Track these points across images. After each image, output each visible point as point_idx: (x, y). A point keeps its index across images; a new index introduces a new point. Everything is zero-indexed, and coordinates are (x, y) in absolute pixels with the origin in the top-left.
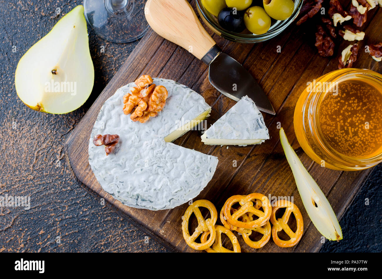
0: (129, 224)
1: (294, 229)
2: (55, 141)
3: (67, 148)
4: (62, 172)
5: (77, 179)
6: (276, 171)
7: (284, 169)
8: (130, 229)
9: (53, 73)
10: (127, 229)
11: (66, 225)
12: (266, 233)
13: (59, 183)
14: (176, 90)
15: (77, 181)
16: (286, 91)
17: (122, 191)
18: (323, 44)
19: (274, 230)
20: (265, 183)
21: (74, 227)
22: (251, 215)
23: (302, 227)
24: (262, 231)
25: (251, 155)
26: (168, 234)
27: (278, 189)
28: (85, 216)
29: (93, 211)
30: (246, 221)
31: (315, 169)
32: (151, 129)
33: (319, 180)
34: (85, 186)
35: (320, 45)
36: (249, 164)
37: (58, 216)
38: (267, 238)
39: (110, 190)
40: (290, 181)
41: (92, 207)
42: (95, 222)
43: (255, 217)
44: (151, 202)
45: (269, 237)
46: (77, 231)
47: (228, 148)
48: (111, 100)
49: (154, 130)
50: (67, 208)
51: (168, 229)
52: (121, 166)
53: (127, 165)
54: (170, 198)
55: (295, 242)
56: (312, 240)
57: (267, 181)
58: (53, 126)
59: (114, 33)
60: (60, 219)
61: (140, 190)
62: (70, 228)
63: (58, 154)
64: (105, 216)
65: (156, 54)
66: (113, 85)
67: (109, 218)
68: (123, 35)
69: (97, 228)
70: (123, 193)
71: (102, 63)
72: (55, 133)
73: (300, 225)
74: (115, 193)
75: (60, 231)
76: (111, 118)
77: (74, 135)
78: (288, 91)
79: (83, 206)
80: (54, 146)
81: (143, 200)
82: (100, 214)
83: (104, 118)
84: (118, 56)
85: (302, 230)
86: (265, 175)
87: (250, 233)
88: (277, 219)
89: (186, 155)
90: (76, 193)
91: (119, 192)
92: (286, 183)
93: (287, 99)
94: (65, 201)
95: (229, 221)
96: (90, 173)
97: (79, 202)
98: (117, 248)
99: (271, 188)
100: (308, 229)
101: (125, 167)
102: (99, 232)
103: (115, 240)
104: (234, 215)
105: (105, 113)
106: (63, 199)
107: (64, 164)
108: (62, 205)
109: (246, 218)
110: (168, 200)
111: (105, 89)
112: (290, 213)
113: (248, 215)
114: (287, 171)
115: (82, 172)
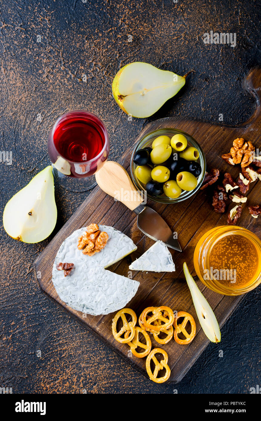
0: (75, 321)
1: (189, 332)
2: (26, 259)
3: (36, 266)
4: (29, 282)
5: (41, 289)
6: (180, 291)
7: (185, 290)
8: (75, 324)
9: (29, 214)
10: (73, 324)
11: (30, 319)
12: (170, 334)
13: (27, 289)
14: (114, 234)
15: (41, 290)
16: (190, 235)
17: (73, 302)
18: (218, 204)
19: (175, 332)
20: (171, 299)
21: (36, 321)
22: (160, 321)
23: (195, 331)
24: (167, 333)
25: (163, 279)
26: (102, 331)
27: (180, 303)
28: (44, 314)
29: (50, 311)
30: (156, 325)
31: (206, 291)
32: (96, 261)
33: (209, 298)
34: (46, 294)
35: (216, 205)
36: (161, 285)
37: (25, 313)
38: (170, 337)
39: (66, 300)
40: (189, 298)
41: (49, 307)
42: (51, 318)
43: (163, 323)
44: (92, 310)
45: (172, 337)
46: (38, 324)
47: (147, 273)
48: (70, 238)
49: (97, 261)
50: (31, 308)
51: (102, 327)
52: (74, 284)
53: (78, 284)
54: (105, 308)
55: (189, 341)
56: (201, 340)
57: (173, 297)
58: (25, 249)
59: (72, 185)
60: (26, 315)
61: (86, 301)
62: (33, 322)
63: (27, 269)
64: (58, 314)
65: (101, 204)
66: (70, 224)
67: (61, 316)
68: (78, 186)
69: (52, 322)
70: (74, 303)
71: (62, 205)
72: (26, 254)
73: (194, 330)
74: (69, 302)
75: (26, 323)
76: (69, 251)
77: (41, 258)
78: (192, 235)
79: (42, 307)
80: (25, 263)
81: (87, 308)
82: (55, 313)
83: (64, 251)
84: (74, 201)
85: (195, 333)
86: (171, 293)
87: (159, 333)
88: (178, 324)
89: (118, 279)
90: (38, 297)
91: (71, 302)
92: (186, 299)
93: (191, 241)
94: (30, 302)
95: (145, 324)
96: (50, 285)
97: (40, 303)
98: (65, 337)
99: (175, 302)
100: (199, 332)
101: (76, 285)
102: (53, 325)
103: (64, 332)
104: (148, 320)
105: (65, 247)
106: (29, 301)
107: (32, 276)
108: (29, 305)
109: (156, 323)
110: (104, 309)
111: (64, 226)
112: (187, 321)
113: (158, 321)
114: (188, 291)
115: (45, 284)
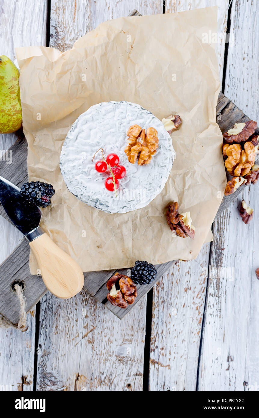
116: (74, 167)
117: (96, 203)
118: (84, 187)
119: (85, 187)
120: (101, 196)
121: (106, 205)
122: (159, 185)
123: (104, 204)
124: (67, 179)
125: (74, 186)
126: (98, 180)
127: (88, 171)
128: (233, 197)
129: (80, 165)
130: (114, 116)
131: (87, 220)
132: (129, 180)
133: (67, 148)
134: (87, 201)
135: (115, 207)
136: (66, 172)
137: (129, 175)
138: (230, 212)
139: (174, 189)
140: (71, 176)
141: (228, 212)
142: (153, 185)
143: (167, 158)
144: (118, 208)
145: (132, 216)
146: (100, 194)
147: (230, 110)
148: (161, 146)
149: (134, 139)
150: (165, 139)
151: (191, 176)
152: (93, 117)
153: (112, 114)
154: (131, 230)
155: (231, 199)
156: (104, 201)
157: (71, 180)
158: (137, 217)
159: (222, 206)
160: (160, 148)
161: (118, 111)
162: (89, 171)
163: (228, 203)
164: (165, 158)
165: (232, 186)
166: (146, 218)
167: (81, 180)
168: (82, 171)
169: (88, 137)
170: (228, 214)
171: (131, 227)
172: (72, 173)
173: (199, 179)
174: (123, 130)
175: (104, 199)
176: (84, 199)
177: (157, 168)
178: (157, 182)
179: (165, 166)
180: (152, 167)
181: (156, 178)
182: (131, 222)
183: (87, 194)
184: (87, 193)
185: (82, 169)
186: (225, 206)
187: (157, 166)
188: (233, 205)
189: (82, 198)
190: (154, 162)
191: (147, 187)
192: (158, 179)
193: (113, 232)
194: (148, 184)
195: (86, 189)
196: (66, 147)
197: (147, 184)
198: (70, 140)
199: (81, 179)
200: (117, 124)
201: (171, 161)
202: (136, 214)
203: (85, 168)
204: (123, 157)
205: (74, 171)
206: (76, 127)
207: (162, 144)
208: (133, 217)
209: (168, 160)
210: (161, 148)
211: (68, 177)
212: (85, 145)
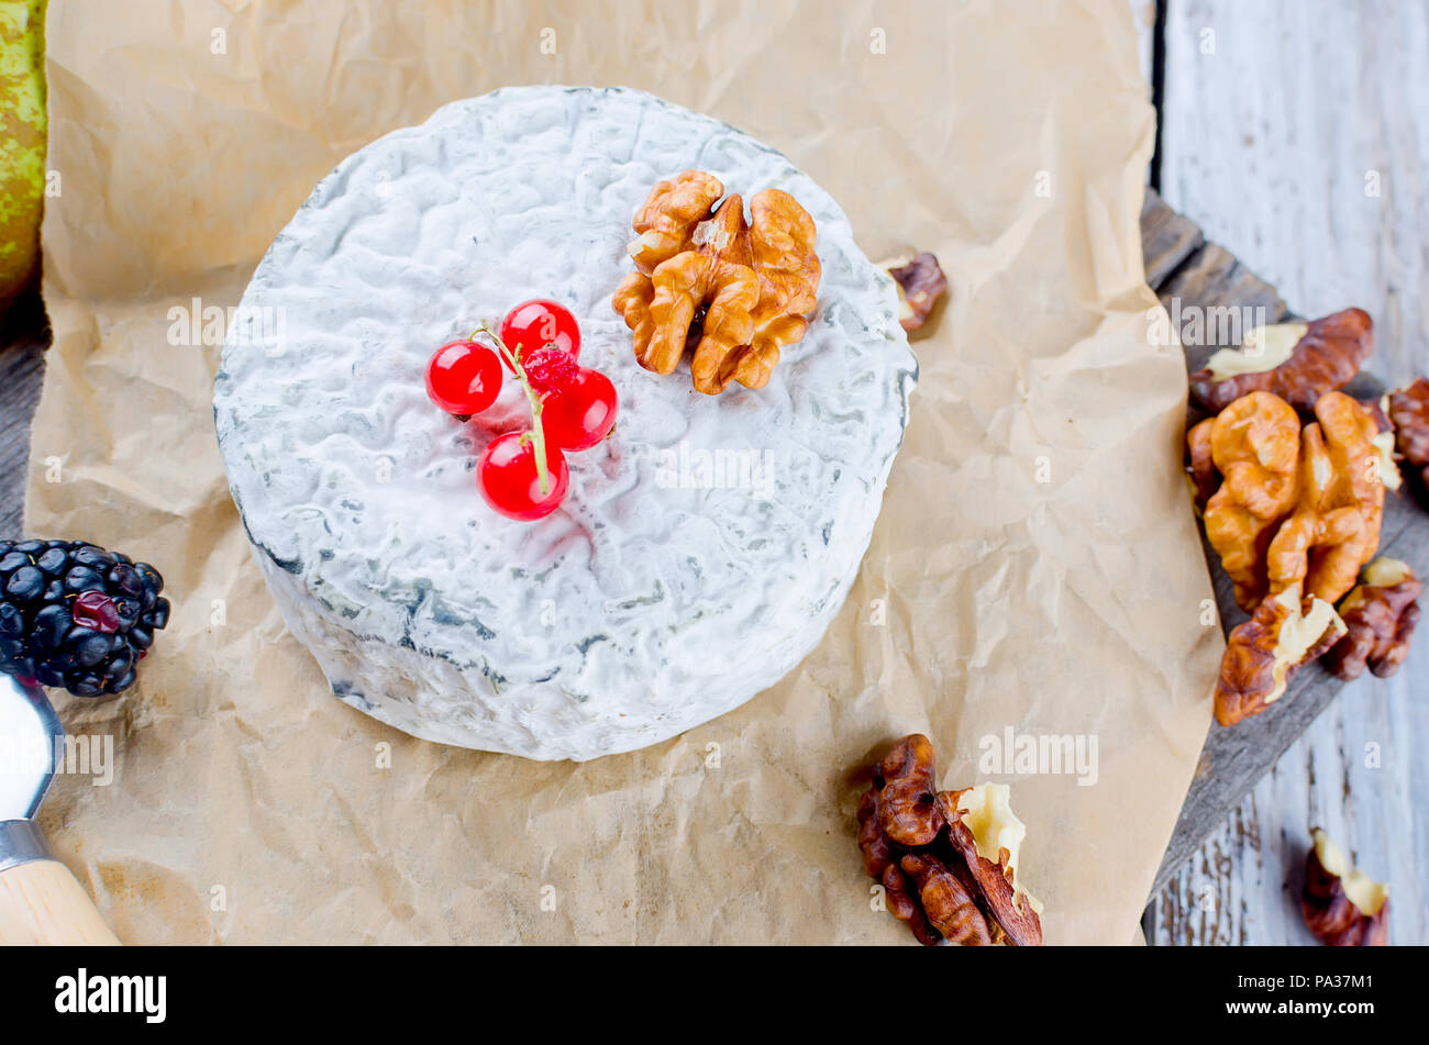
116: (298, 388)
117: (413, 611)
118: (345, 504)
119: (352, 507)
120: (452, 566)
121: (475, 622)
122: (820, 524)
123: (462, 615)
124: (248, 457)
125: (287, 505)
126: (440, 470)
127: (380, 418)
128: (1268, 750)
129: (339, 385)
130: (566, 150)
131: (352, 823)
132: (629, 480)
133: (272, 291)
134: (354, 602)
135: (539, 645)
136: (243, 415)
137: (634, 450)
138: (1244, 906)
139: (907, 664)
140: (272, 442)
141: (1229, 901)
142: (783, 515)
143: (872, 374)
144: (552, 648)
145: (642, 817)
146: (442, 554)
147: (1211, 274)
148: (836, 311)
149: (673, 231)
150: (856, 278)
151: (1005, 586)
152: (442, 147)
153: (556, 135)
154: (633, 908)
155: (1257, 760)
156: (464, 594)
157: (270, 465)
158: (670, 823)
159: (1204, 801)
160: (827, 320)
161: (588, 127)
162: (387, 419)
163: (1239, 781)
164: (857, 376)
165: (1263, 642)
166: (729, 832)
167: (329, 467)
168: (345, 416)
169: (407, 239)
170: (1229, 915)
171: (632, 885)
172: (284, 425)
173: (1053, 603)
174: (613, 212)
175: (465, 586)
176: (340, 590)
177: (806, 423)
178: (808, 502)
179: (859, 416)
180: (779, 413)
181: (805, 478)
182: (635, 854)
183: (358, 550)
184: (363, 543)
185: (351, 405)
186: (1224, 797)
187: (806, 408)
188: (1260, 865)
189: (329, 581)
190: (793, 390)
191: (746, 524)
192: (814, 483)
193: (510, 908)
194: (754, 509)
195: (355, 520)
196: (270, 285)
197: (743, 512)
198: (297, 248)
199: (334, 457)
200: (581, 182)
201: (895, 398)
202: (666, 801)
203: (367, 403)
204: (603, 351)
205: (296, 417)
206: (339, 189)
207: (841, 298)
208: (648, 821)
209: (875, 389)
210: (835, 318)
211: (254, 450)
212: (378, 278)
